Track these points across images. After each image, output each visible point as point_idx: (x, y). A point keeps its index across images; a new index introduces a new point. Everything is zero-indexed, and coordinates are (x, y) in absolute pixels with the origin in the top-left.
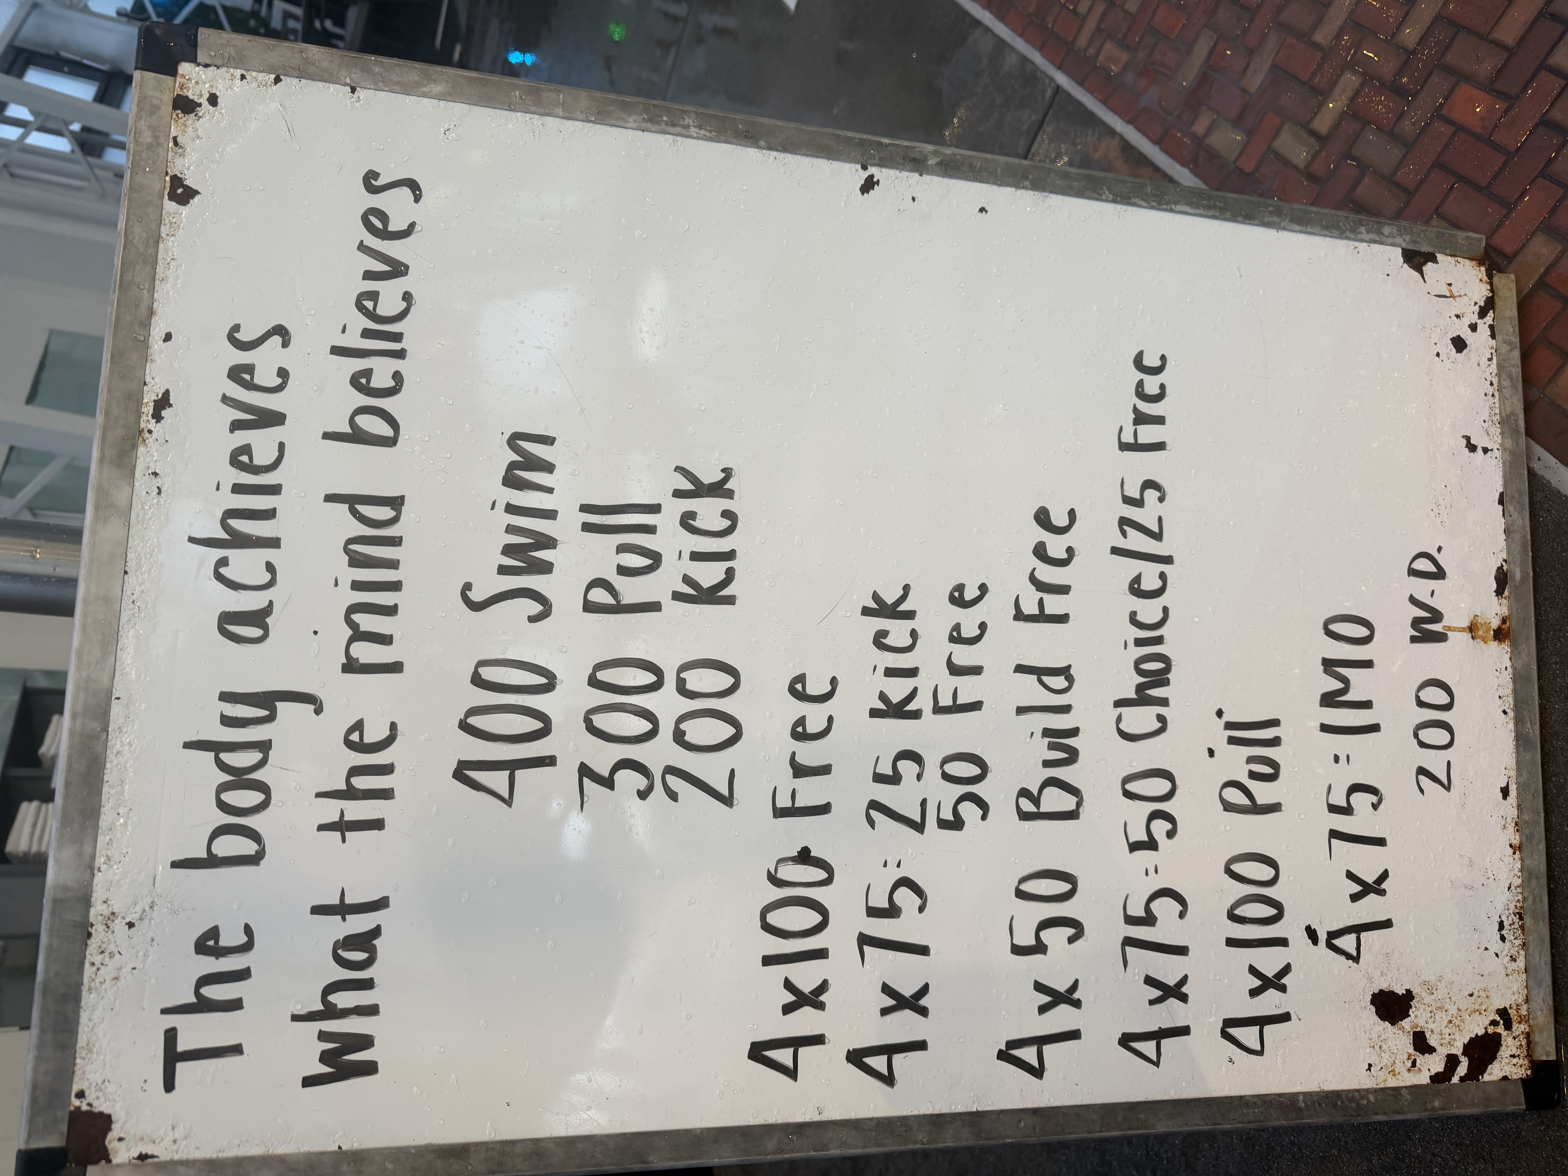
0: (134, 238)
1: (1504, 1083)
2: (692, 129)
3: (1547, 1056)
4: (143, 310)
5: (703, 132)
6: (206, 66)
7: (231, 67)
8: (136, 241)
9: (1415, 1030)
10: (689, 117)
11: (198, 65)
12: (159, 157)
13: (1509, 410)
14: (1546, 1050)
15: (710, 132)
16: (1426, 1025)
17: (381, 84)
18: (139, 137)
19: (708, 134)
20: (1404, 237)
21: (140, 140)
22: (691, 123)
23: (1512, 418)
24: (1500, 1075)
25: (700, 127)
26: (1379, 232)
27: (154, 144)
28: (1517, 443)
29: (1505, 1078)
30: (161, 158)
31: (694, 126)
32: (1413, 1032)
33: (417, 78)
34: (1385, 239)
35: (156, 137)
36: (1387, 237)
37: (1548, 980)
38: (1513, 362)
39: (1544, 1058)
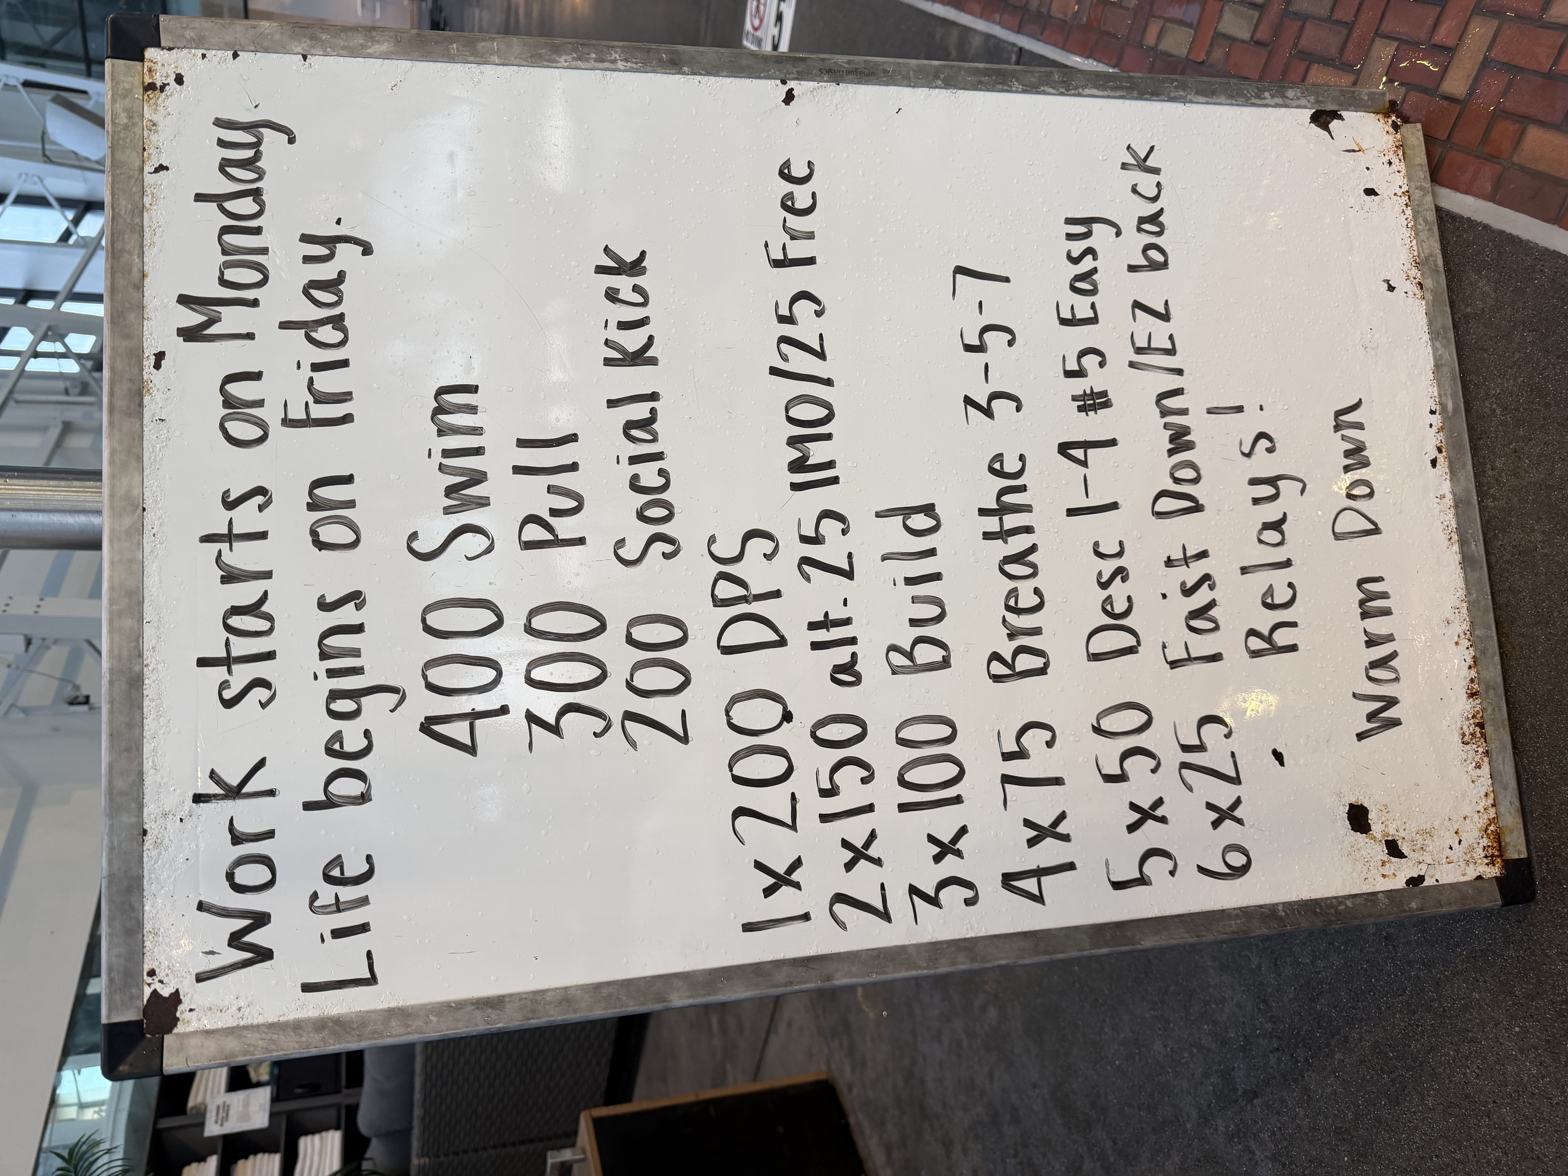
0: (120, 210)
1: (1478, 882)
2: (620, 62)
3: (1519, 855)
4: (136, 274)
5: (629, 64)
6: (170, 49)
7: (192, 48)
8: (123, 212)
9: (1386, 838)
10: (616, 52)
11: (163, 49)
12: (135, 136)
13: (1427, 252)
14: (1517, 849)
15: (636, 63)
16: (1397, 834)
17: (329, 50)
18: (116, 119)
19: (635, 66)
20: (1308, 98)
21: (117, 121)
22: (618, 58)
23: (1431, 259)
24: (1475, 875)
25: (626, 60)
26: (1284, 96)
27: (130, 124)
28: (1438, 283)
29: (1479, 878)
30: (137, 137)
31: (621, 60)
32: (1385, 841)
33: (361, 41)
34: (1291, 102)
35: (130, 117)
36: (1291, 100)
37: (1513, 784)
38: (1427, 207)
39: (1516, 857)
